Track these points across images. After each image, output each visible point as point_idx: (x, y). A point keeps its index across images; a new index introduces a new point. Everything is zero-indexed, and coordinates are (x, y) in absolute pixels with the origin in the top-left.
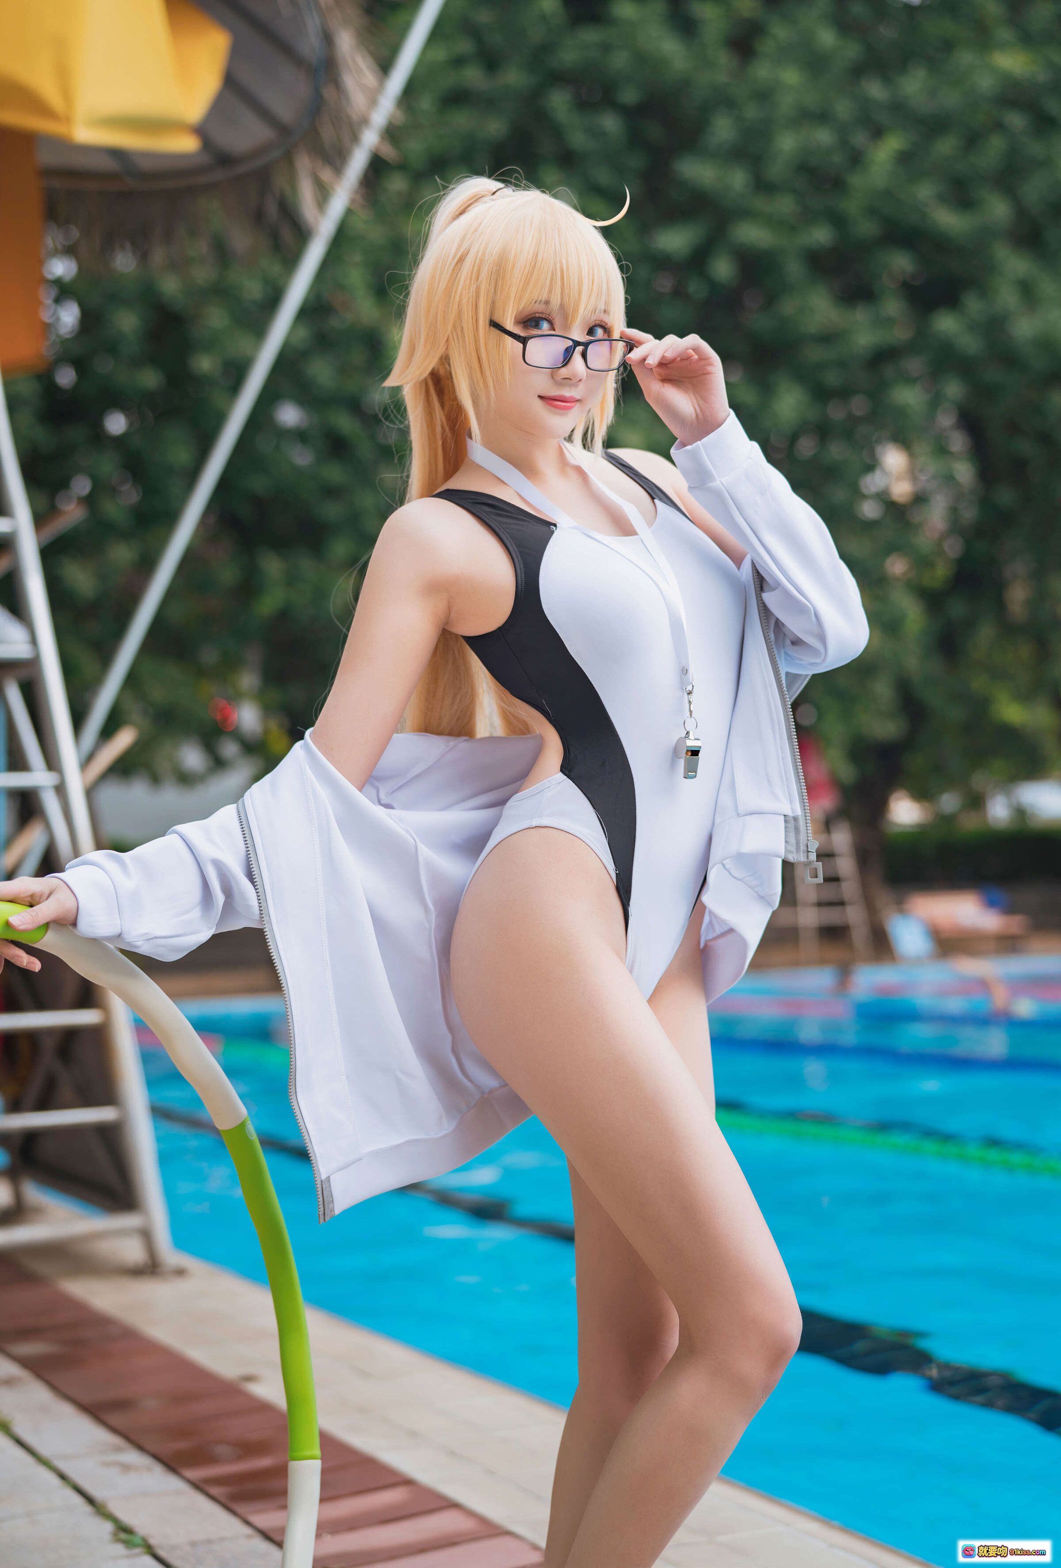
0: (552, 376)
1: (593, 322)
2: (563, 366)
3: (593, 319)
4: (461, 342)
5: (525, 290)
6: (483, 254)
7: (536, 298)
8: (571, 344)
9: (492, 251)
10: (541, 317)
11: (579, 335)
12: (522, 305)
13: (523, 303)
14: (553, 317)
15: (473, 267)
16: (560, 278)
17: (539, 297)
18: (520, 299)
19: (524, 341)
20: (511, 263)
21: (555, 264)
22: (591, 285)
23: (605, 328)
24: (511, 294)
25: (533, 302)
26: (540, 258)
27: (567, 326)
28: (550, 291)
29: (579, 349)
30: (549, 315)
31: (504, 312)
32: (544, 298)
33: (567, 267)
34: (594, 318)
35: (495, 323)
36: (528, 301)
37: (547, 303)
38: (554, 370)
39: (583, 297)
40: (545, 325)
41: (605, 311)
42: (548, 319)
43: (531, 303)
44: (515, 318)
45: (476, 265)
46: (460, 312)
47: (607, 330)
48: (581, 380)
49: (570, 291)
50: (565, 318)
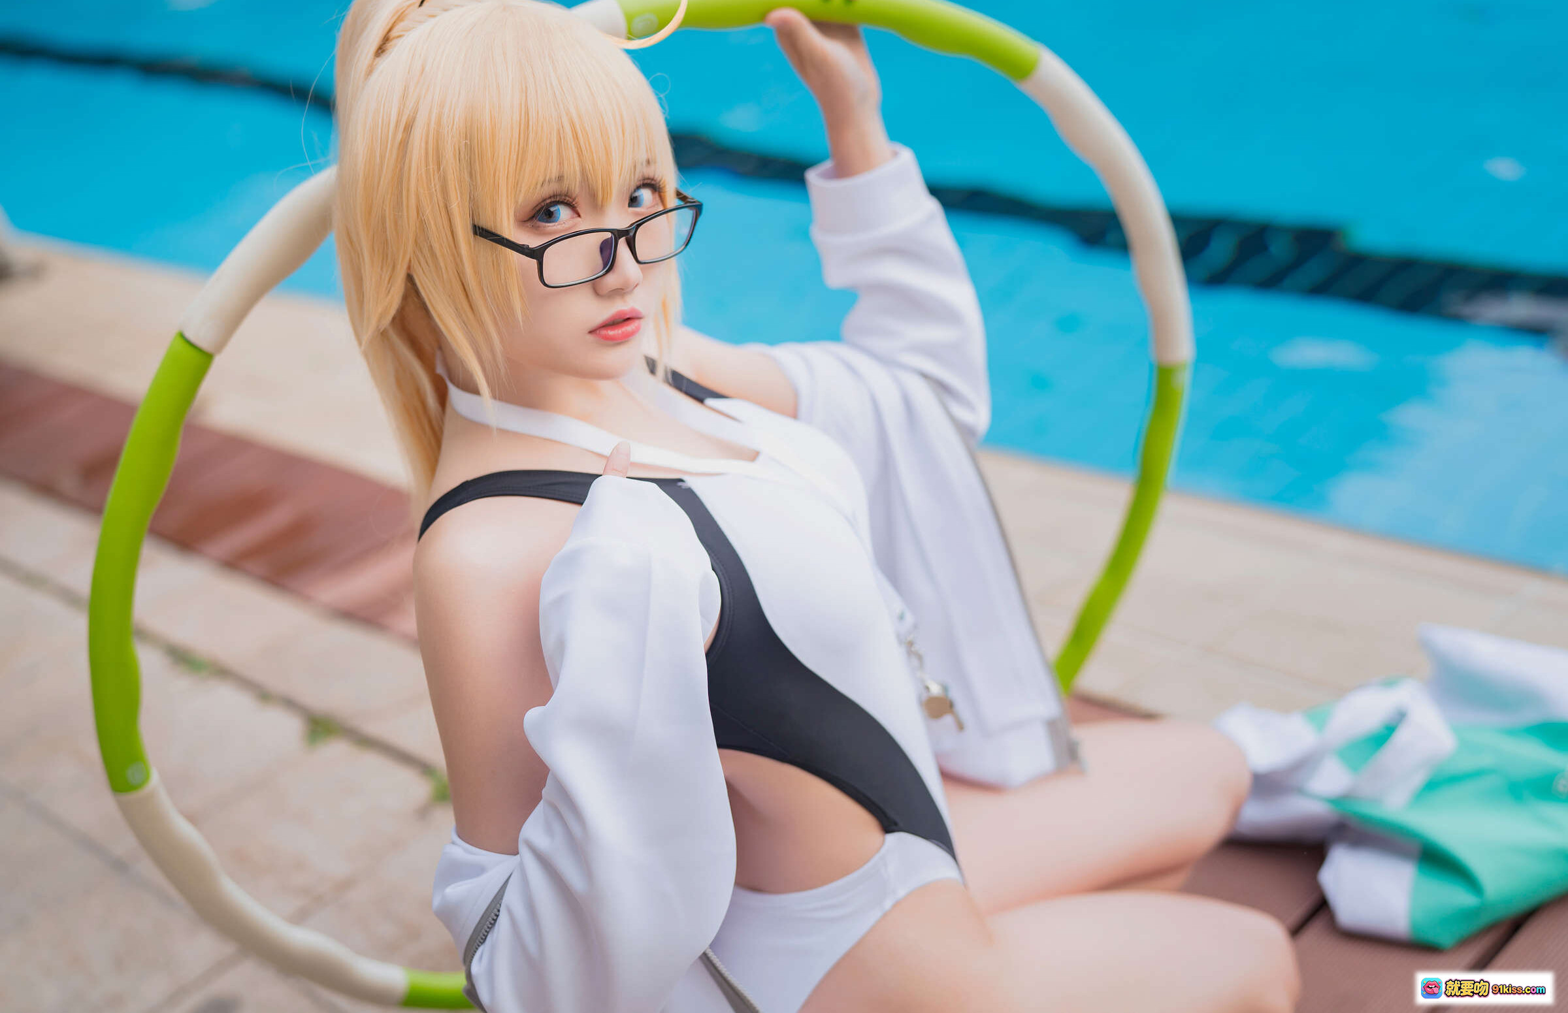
0: (597, 293)
2: (607, 272)
3: (634, 178)
5: (520, 170)
6: (439, 123)
7: (541, 179)
8: (610, 238)
9: (452, 115)
10: (554, 199)
11: (618, 217)
12: (522, 195)
13: (523, 191)
14: (574, 196)
15: (427, 143)
17: (545, 173)
18: (517, 184)
19: (537, 254)
20: (488, 136)
22: (621, 135)
24: (501, 182)
25: (539, 186)
26: (533, 114)
27: (597, 207)
28: (561, 163)
29: (623, 240)
30: (567, 196)
31: (494, 212)
32: (555, 174)
35: (483, 229)
36: (530, 187)
37: (560, 178)
38: (594, 283)
39: (613, 154)
40: (563, 213)
41: (648, 162)
42: (566, 201)
44: (513, 218)
45: (431, 141)
46: (422, 224)
47: (653, 185)
49: (592, 154)
50: (593, 196)
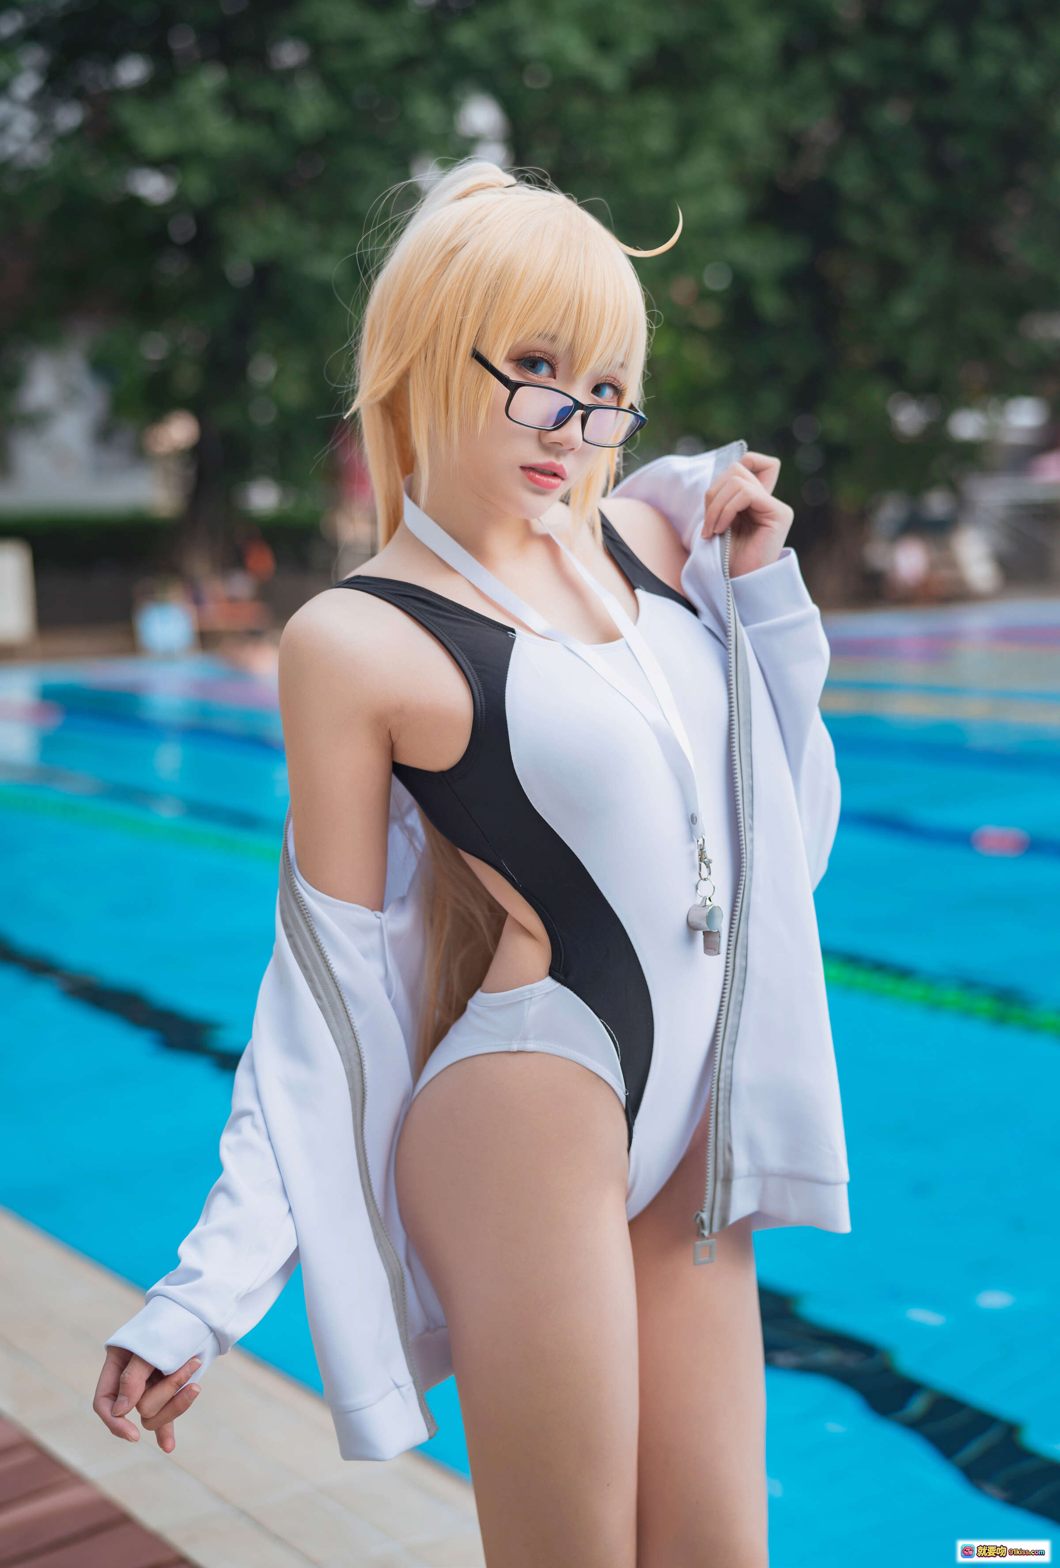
0: (539, 439)
1: (603, 377)
2: (554, 429)
3: (604, 373)
4: (429, 366)
5: (530, 316)
6: (484, 256)
7: (541, 329)
8: (571, 405)
9: (496, 256)
10: (542, 358)
11: (583, 393)
12: (523, 335)
13: (524, 332)
14: (557, 360)
15: (468, 269)
16: (576, 312)
17: (546, 327)
18: (521, 326)
19: (513, 387)
20: (517, 279)
21: (574, 292)
22: (612, 329)
23: (617, 389)
24: (511, 319)
25: (537, 334)
27: (571, 378)
28: (561, 325)
29: (579, 412)
30: (553, 358)
31: (496, 339)
32: (553, 331)
33: (589, 299)
34: (606, 372)
35: (479, 355)
36: (531, 332)
37: (554, 338)
38: (542, 432)
39: (600, 343)
40: (545, 369)
41: (622, 365)
42: (550, 363)
43: (534, 335)
44: (509, 353)
45: (471, 268)
47: (618, 392)
48: (573, 449)
49: (586, 332)
50: (571, 365)
